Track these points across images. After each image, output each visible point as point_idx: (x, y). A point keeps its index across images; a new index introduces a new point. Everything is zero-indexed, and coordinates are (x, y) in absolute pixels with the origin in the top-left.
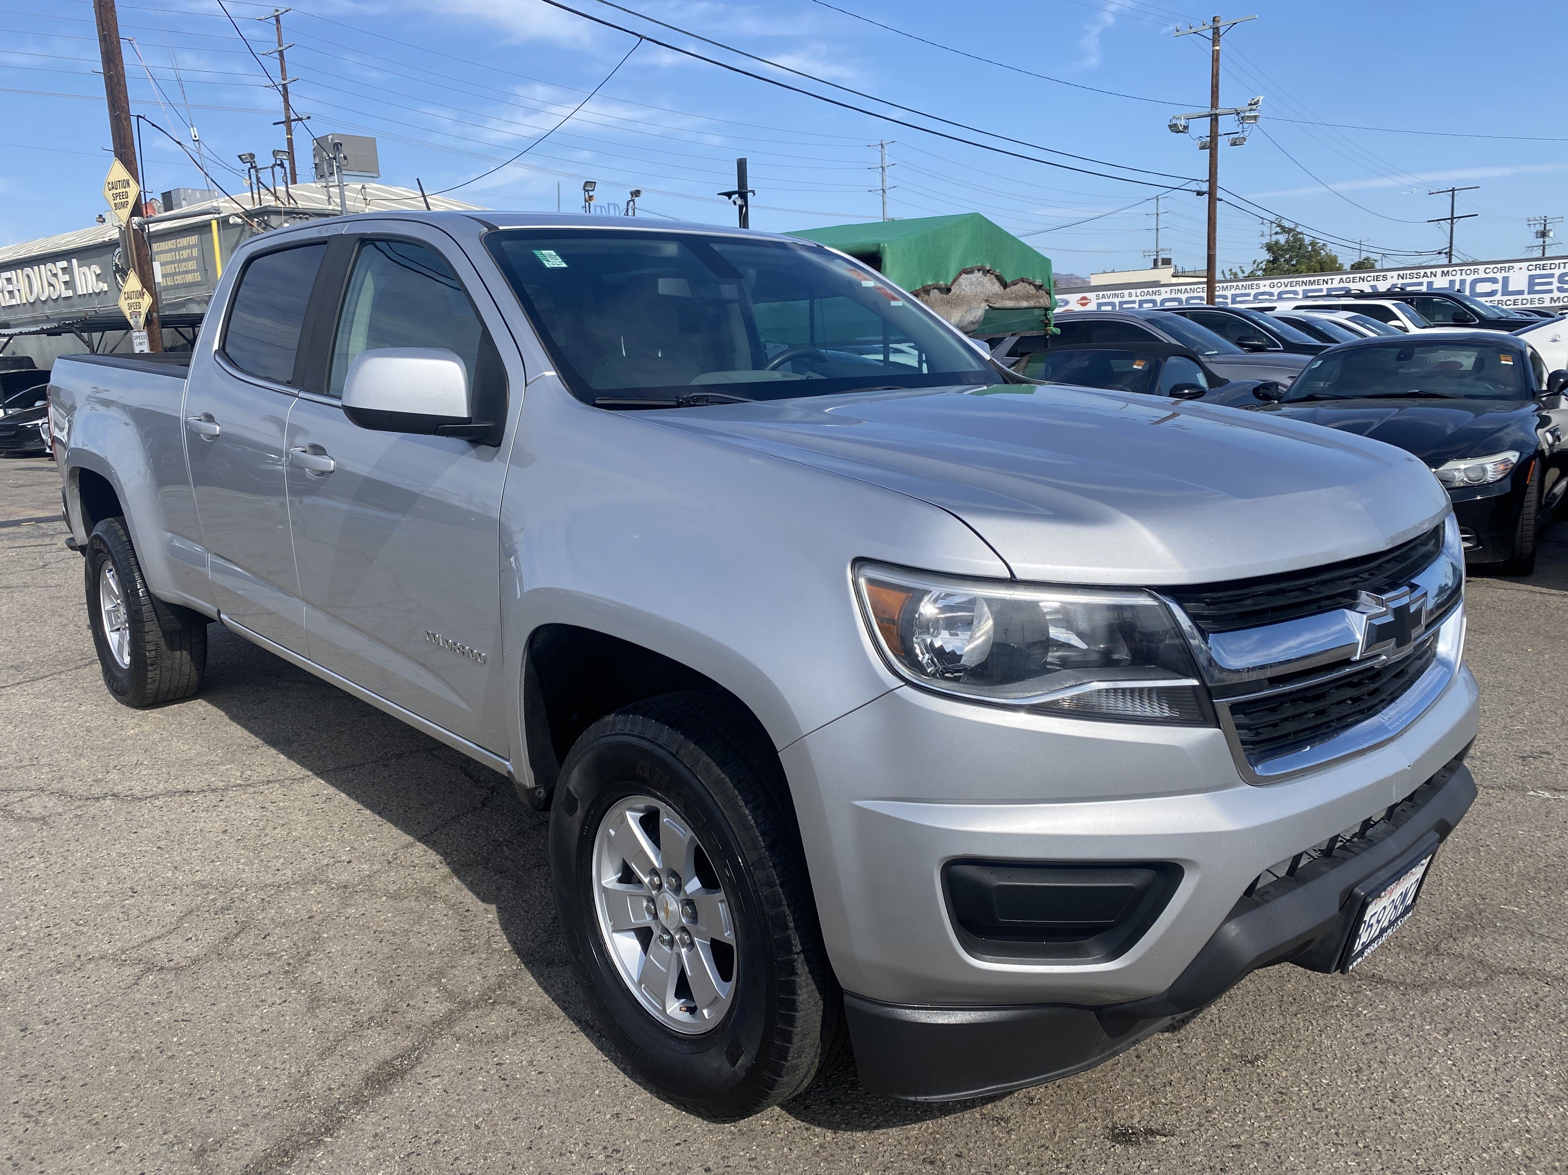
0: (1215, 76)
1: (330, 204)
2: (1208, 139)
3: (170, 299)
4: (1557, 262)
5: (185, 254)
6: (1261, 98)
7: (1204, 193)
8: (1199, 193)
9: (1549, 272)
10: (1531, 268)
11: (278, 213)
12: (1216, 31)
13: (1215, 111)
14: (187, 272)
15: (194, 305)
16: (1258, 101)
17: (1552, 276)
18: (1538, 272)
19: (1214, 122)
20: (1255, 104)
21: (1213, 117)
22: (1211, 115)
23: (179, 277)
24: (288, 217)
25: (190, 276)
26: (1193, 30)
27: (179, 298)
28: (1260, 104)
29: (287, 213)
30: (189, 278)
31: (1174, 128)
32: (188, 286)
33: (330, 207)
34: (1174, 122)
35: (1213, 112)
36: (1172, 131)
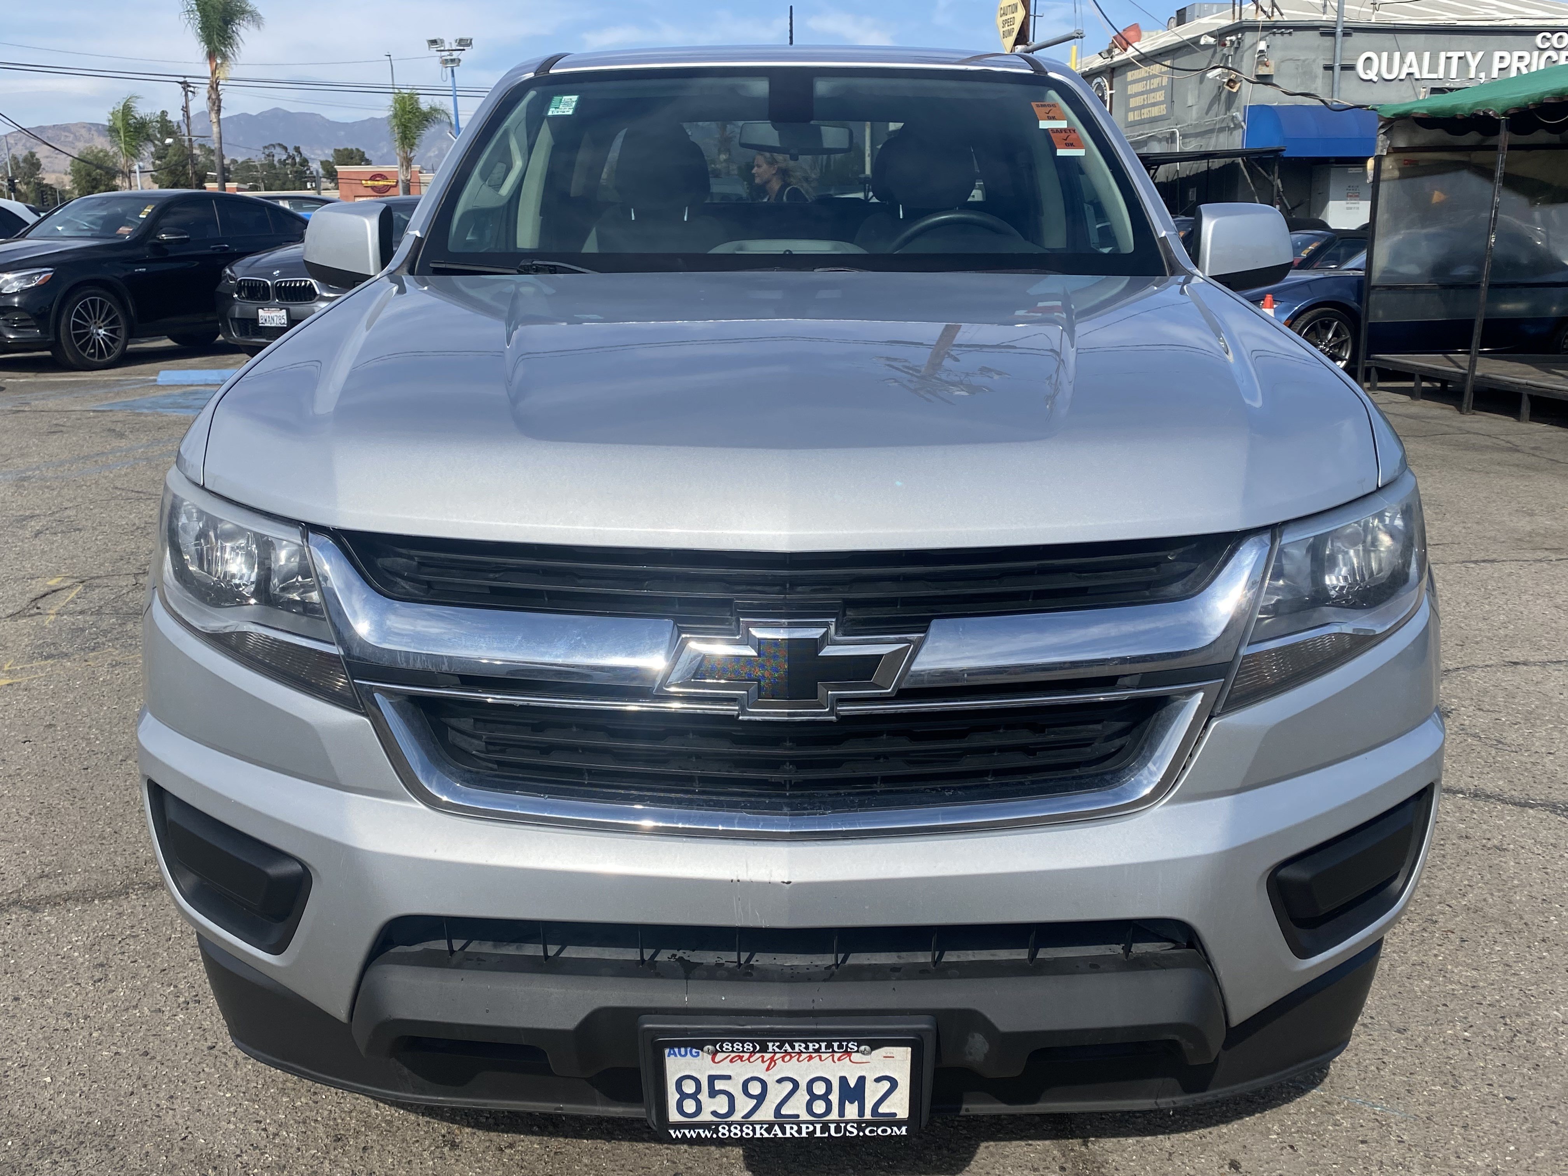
1: (1324, 13)
3: (1134, 137)
5: (1155, 82)
11: (1253, 28)
14: (1154, 105)
15: (1155, 143)
23: (1145, 111)
24: (1267, 33)
25: (1156, 108)
27: (1142, 134)
29: (1265, 28)
30: (1155, 112)
32: (1153, 120)
33: (1324, 18)
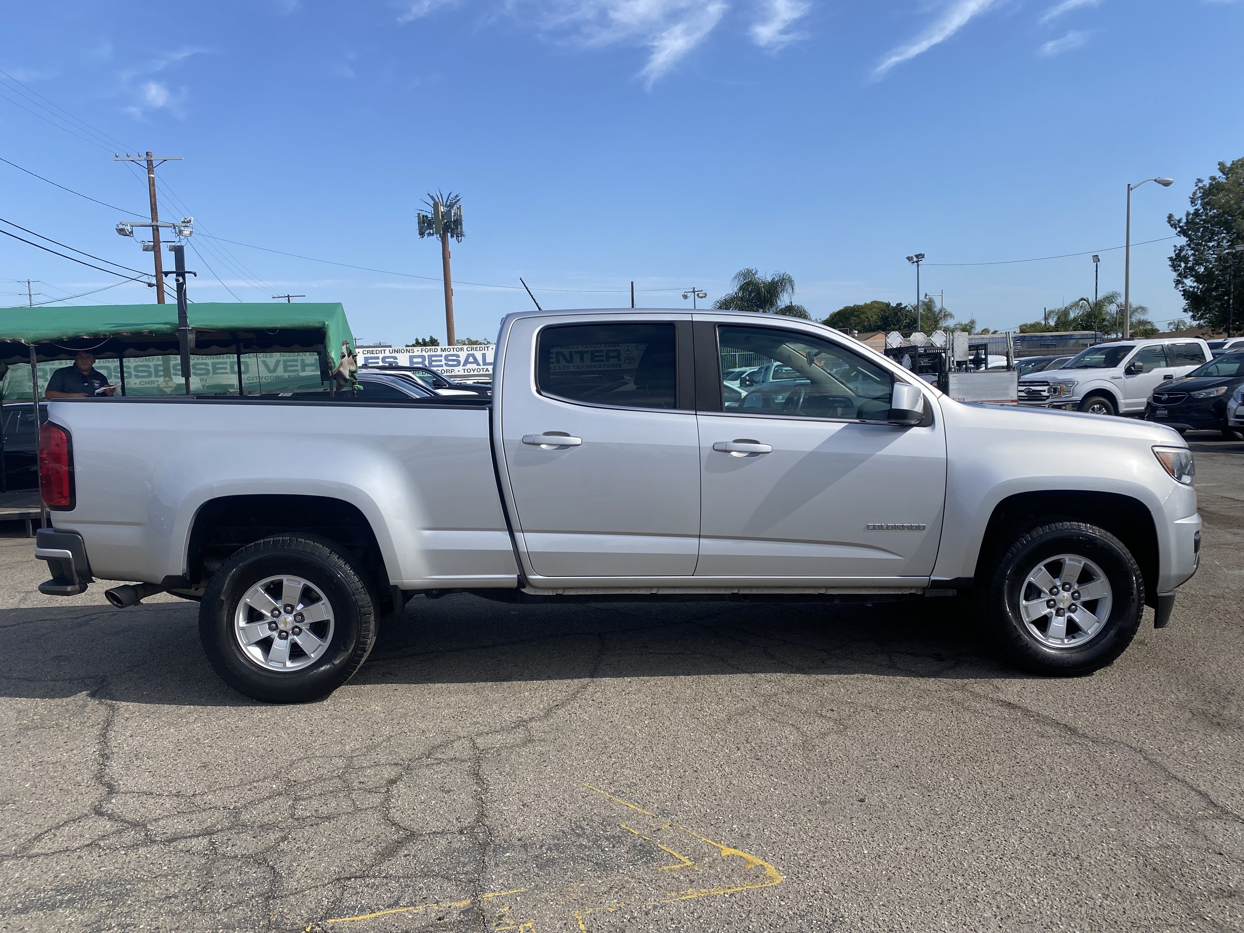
0: (153, 196)
2: (152, 244)
4: (379, 349)
6: (192, 219)
7: (154, 285)
8: (150, 285)
9: (376, 355)
10: (365, 352)
12: (150, 163)
13: (154, 223)
16: (190, 220)
17: (378, 358)
18: (369, 355)
19: (156, 232)
20: (188, 222)
21: (155, 227)
22: (153, 226)
26: (130, 159)
28: (192, 223)
31: (121, 231)
34: (121, 227)
35: (153, 224)
36: (120, 234)
